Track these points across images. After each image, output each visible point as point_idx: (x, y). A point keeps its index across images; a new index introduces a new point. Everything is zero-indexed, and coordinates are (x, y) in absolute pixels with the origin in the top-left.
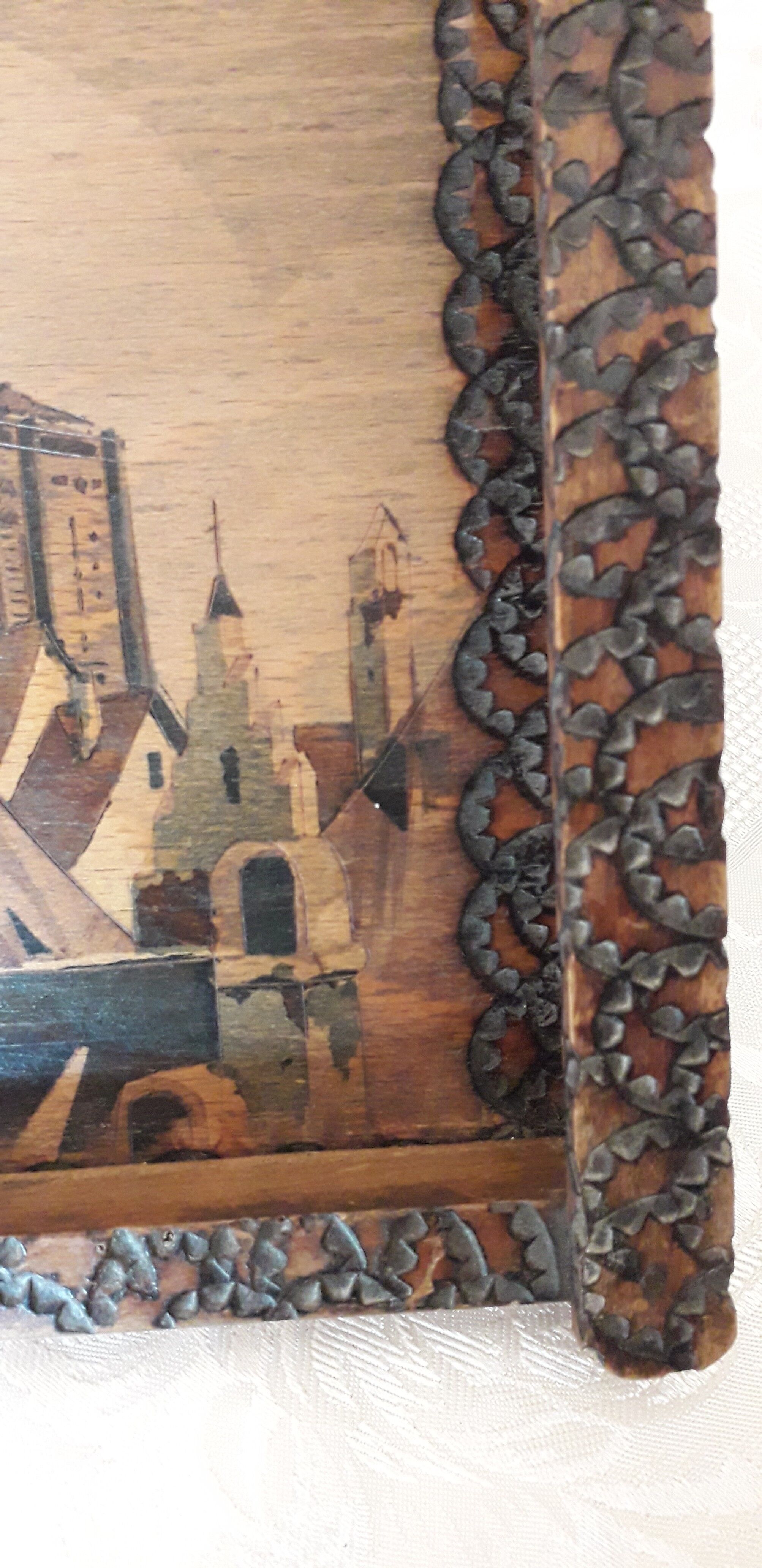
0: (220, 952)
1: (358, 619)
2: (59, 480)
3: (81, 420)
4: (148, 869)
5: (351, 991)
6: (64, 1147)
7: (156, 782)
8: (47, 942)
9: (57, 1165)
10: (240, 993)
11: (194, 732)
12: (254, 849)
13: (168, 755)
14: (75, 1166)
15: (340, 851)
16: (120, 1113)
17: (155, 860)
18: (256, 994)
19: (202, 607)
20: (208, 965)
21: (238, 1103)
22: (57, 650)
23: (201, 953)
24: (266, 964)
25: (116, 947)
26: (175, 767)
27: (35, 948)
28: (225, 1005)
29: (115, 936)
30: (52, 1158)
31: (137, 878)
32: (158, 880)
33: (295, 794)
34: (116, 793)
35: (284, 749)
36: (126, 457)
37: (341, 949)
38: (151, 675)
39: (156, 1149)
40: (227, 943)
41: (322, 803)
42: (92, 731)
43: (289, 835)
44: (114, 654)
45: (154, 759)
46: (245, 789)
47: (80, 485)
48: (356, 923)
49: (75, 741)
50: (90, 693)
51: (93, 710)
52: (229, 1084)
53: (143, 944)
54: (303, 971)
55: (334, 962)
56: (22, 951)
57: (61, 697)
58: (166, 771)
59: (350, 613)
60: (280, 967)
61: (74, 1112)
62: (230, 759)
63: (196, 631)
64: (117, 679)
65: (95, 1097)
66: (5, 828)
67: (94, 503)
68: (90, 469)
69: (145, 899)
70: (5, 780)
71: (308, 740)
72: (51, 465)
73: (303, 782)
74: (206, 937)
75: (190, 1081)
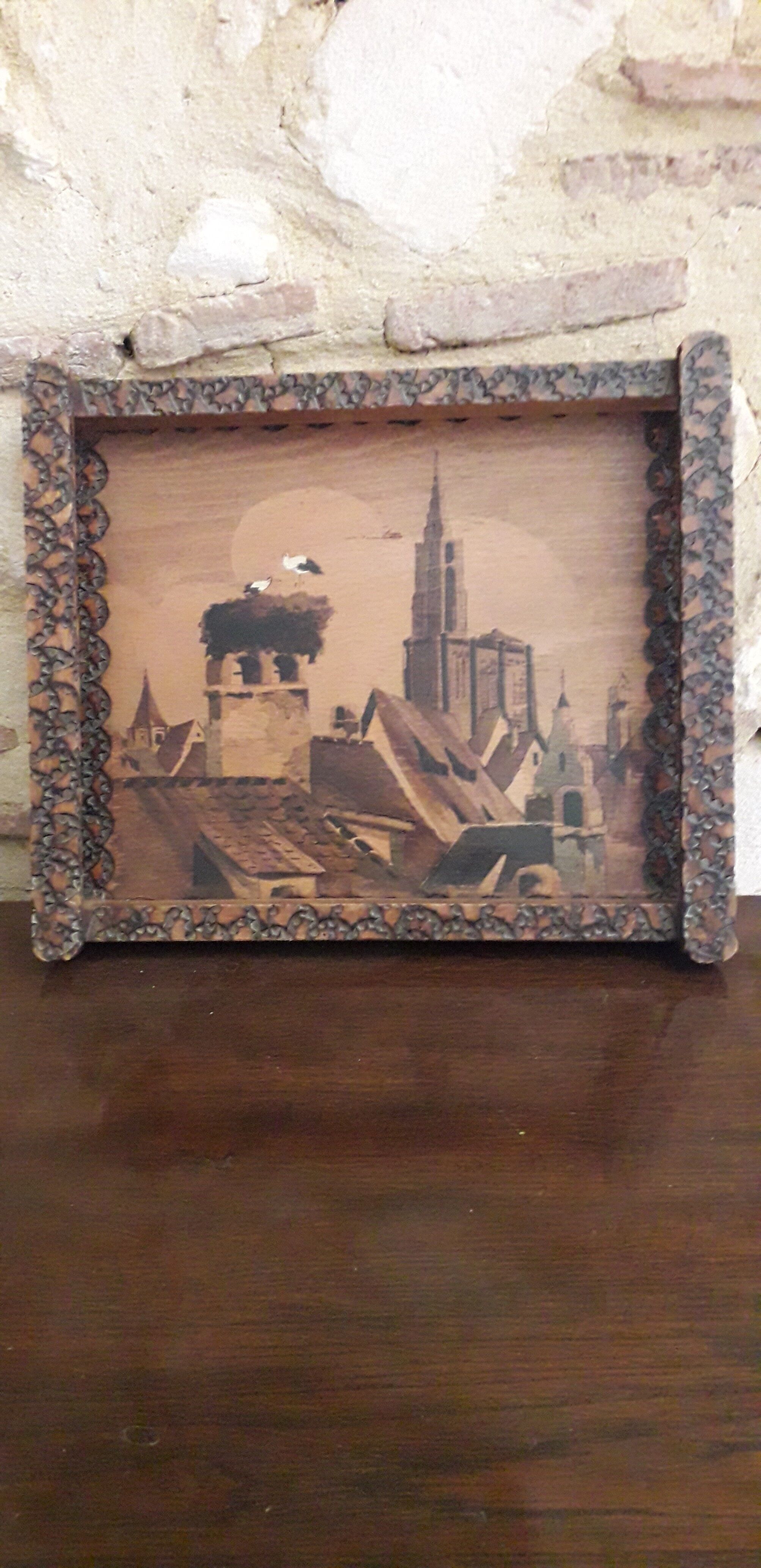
0: (555, 824)
1: (610, 710)
2: (511, 661)
3: (519, 641)
4: (531, 793)
5: (602, 841)
6: (496, 890)
7: (536, 763)
8: (495, 816)
9: (493, 897)
10: (562, 839)
11: (551, 746)
12: (569, 788)
13: (541, 754)
14: (498, 897)
15: (601, 791)
16: (516, 880)
17: (534, 790)
18: (567, 841)
19: (556, 703)
20: (549, 830)
21: (559, 879)
22: (505, 716)
23: (548, 824)
24: (571, 830)
25: (519, 820)
26: (543, 758)
27: (490, 818)
28: (556, 843)
29: (518, 816)
30: (491, 894)
31: (527, 796)
32: (534, 797)
33: (585, 770)
34: (523, 765)
35: (581, 754)
36: (534, 654)
37: (598, 826)
38: (537, 727)
39: (529, 894)
40: (557, 821)
41: (595, 772)
42: (515, 744)
43: (581, 783)
44: (525, 718)
45: (536, 756)
46: (568, 767)
47: (519, 662)
48: (604, 817)
49: (509, 748)
50: (515, 732)
51: (516, 736)
52: (556, 872)
53: (528, 820)
54: (584, 832)
55: (596, 831)
56: (485, 819)
57: (505, 732)
58: (540, 758)
59: (608, 708)
60: (576, 832)
61: (500, 878)
62: (562, 755)
63: (554, 711)
64: (524, 727)
65: (508, 873)
66: (483, 776)
67: (522, 668)
68: (522, 657)
69: (529, 803)
70: (485, 760)
71: (590, 750)
72: (509, 656)
73: (588, 765)
74: (550, 818)
75: (542, 869)
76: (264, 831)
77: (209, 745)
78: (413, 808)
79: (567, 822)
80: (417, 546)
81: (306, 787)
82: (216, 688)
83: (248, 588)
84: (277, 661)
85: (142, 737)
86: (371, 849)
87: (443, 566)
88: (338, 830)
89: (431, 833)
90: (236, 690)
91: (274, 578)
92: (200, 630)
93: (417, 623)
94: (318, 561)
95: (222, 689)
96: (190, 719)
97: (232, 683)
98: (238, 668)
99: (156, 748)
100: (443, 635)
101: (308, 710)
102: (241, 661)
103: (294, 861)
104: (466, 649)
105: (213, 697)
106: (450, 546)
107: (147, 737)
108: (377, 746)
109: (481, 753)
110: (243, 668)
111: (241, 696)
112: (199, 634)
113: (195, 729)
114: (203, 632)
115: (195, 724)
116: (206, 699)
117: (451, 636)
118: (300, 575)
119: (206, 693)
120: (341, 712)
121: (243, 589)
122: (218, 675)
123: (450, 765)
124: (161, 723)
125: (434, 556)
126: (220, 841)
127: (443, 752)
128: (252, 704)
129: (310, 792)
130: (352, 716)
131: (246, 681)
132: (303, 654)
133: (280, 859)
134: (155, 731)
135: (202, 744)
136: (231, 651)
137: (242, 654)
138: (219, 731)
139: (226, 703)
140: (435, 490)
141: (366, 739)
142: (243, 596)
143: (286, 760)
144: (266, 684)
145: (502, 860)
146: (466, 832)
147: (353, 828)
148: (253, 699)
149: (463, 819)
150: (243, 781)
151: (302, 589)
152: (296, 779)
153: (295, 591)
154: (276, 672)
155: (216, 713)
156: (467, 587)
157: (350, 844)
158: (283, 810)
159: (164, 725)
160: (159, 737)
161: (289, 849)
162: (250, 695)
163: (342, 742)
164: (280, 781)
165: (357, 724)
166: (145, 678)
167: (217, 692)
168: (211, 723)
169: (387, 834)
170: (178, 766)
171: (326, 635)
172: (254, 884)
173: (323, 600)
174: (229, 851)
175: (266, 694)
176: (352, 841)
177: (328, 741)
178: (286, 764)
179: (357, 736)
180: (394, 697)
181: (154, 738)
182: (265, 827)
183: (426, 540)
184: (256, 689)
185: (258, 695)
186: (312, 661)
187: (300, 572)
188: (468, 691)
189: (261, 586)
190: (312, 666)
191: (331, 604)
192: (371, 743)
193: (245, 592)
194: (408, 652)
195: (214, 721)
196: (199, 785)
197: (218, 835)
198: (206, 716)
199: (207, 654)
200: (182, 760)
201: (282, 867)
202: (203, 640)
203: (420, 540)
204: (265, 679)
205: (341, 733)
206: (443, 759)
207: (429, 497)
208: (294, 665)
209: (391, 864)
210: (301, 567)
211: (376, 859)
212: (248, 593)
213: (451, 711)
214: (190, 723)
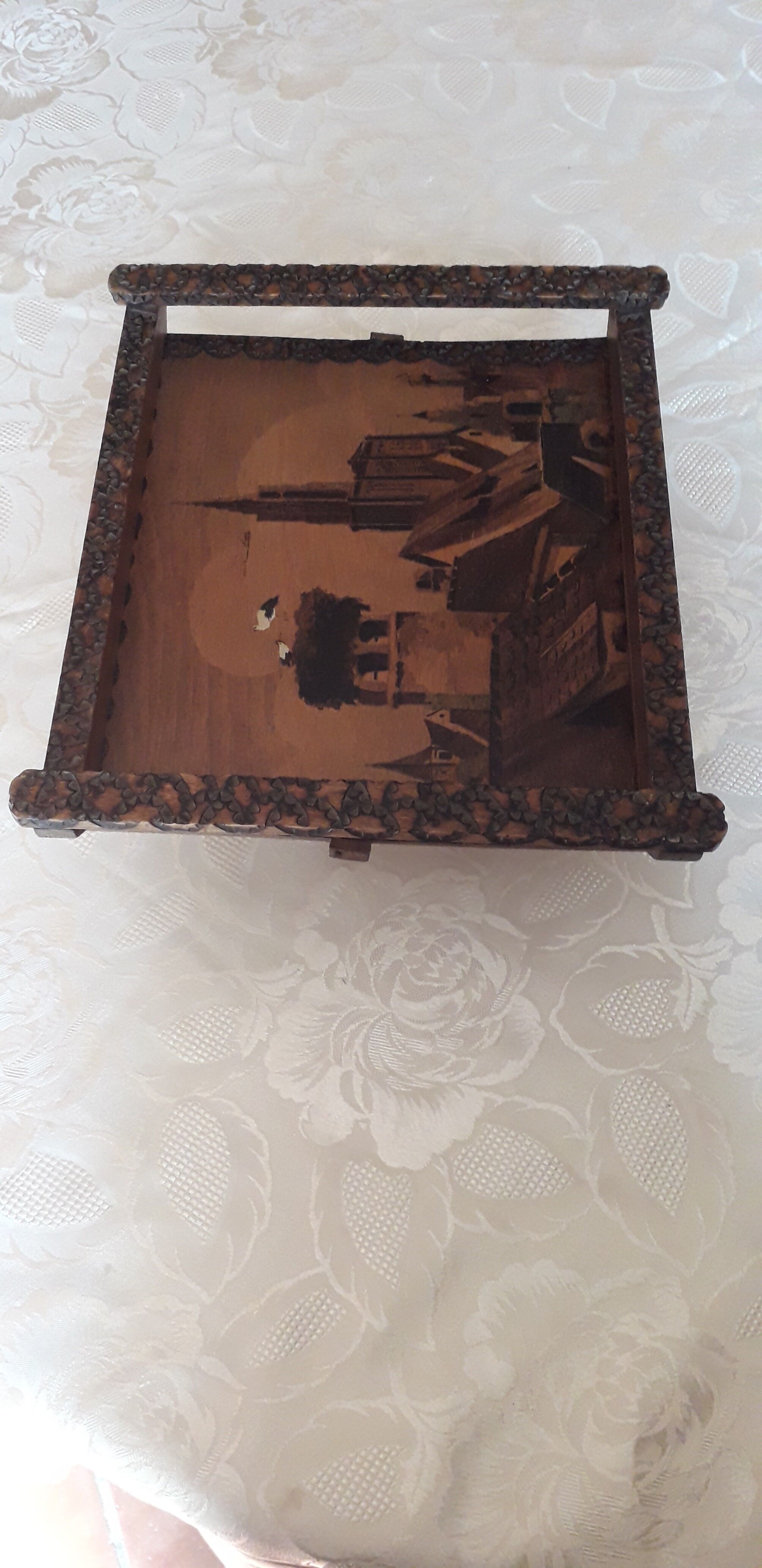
0: (540, 421)
1: (431, 385)
2: (379, 451)
3: (361, 445)
4: (510, 438)
5: (555, 390)
6: (608, 464)
7: (479, 434)
8: (533, 463)
9: (614, 467)
10: (555, 417)
11: (464, 424)
12: (505, 411)
13: (472, 430)
14: (615, 463)
15: (507, 391)
16: (596, 449)
17: (507, 436)
18: (556, 414)
19: (423, 420)
20: (544, 424)
21: (593, 420)
22: (434, 455)
23: (540, 425)
24: (545, 410)
25: (536, 446)
26: (475, 429)
27: (535, 467)
28: (559, 420)
29: (533, 447)
31: (513, 441)
32: (514, 435)
33: (487, 401)
34: (483, 443)
35: (471, 403)
36: (373, 434)
37: (541, 392)
38: (444, 433)
40: (537, 420)
41: (490, 395)
42: (461, 449)
43: (500, 403)
44: (437, 441)
45: (472, 434)
46: (485, 413)
47: (381, 446)
48: (532, 387)
50: (450, 448)
51: (454, 448)
52: (586, 422)
53: (536, 440)
54: (548, 402)
55: (546, 393)
56: (536, 470)
57: (449, 456)
58: (476, 431)
59: (428, 387)
60: (547, 407)
62: (473, 416)
63: (431, 421)
64: (445, 441)
65: (588, 455)
66: (492, 471)
67: (388, 444)
68: (376, 443)
69: (518, 438)
70: (476, 470)
71: (468, 396)
72: (374, 452)
73: (482, 399)
74: (534, 424)
75: (585, 431)
76: (552, 656)
77: (455, 707)
78: (526, 526)
79: (539, 413)
80: (259, 519)
81: (502, 616)
82: (390, 697)
83: (285, 662)
84: (365, 639)
85: (444, 772)
86: (569, 561)
87: (281, 500)
88: (550, 590)
89: (551, 512)
90: (393, 677)
91: (277, 638)
92: (325, 709)
93: (337, 520)
94: (266, 599)
95: (392, 690)
96: (424, 723)
97: (385, 681)
98: (369, 676)
99: (455, 759)
100: (350, 500)
101: (419, 613)
102: (362, 672)
103: (585, 632)
104: (365, 483)
105: (400, 699)
106: (264, 494)
107: (445, 768)
108: (460, 554)
109: (469, 474)
110: (370, 670)
111: (400, 673)
112: (330, 712)
113: (436, 719)
114: (328, 706)
115: (428, 718)
116: (402, 708)
117: (352, 495)
118: (276, 616)
119: (395, 706)
120: (423, 584)
121: (286, 667)
122: (377, 694)
123: (480, 496)
124: (427, 752)
125: (270, 506)
126: (564, 698)
127: (467, 502)
128: (409, 662)
129: (507, 614)
130: (427, 574)
131: (384, 668)
132: (359, 615)
133: (582, 642)
134: (436, 760)
135: (453, 712)
136: (352, 682)
137: (355, 671)
138: (439, 695)
139: (406, 689)
140: (207, 505)
141: (451, 562)
142: (294, 668)
143: (472, 634)
144: (389, 651)
145: (576, 459)
146: (550, 486)
147: (547, 576)
148: (405, 662)
149: (536, 487)
150: (495, 674)
151: (291, 614)
152: (493, 626)
153: (292, 621)
154: (377, 640)
155: (419, 698)
156: (305, 482)
157: (564, 580)
158: (527, 639)
159: (429, 749)
160: (442, 756)
161: (571, 635)
162: (400, 665)
163: (453, 583)
164: (495, 639)
165: (435, 571)
166: (375, 766)
167: (394, 696)
168: (430, 703)
169: (553, 550)
170: (476, 737)
171: (341, 595)
172: (612, 668)
173: (305, 596)
174: (574, 690)
175: (399, 650)
176: (561, 579)
177: (452, 596)
178: (477, 635)
179: (448, 571)
180: (409, 539)
181: (445, 761)
182: (547, 655)
183: (256, 513)
184: (394, 658)
185: (400, 657)
186: (367, 608)
187: (273, 616)
188: (408, 481)
189: (284, 650)
190: (372, 607)
191: (308, 590)
192: (456, 558)
193: (289, 665)
194: (364, 528)
195: (427, 700)
196: (500, 718)
197: (557, 701)
198: (421, 708)
199: (353, 703)
200: (470, 733)
201: (591, 641)
202: (338, 708)
203: (254, 517)
204: (384, 651)
205: (445, 585)
206: (475, 501)
207: (214, 511)
208: (370, 623)
209: (585, 547)
210: (268, 615)
211: (580, 558)
212: (291, 663)
213: (426, 494)
214: (428, 723)
